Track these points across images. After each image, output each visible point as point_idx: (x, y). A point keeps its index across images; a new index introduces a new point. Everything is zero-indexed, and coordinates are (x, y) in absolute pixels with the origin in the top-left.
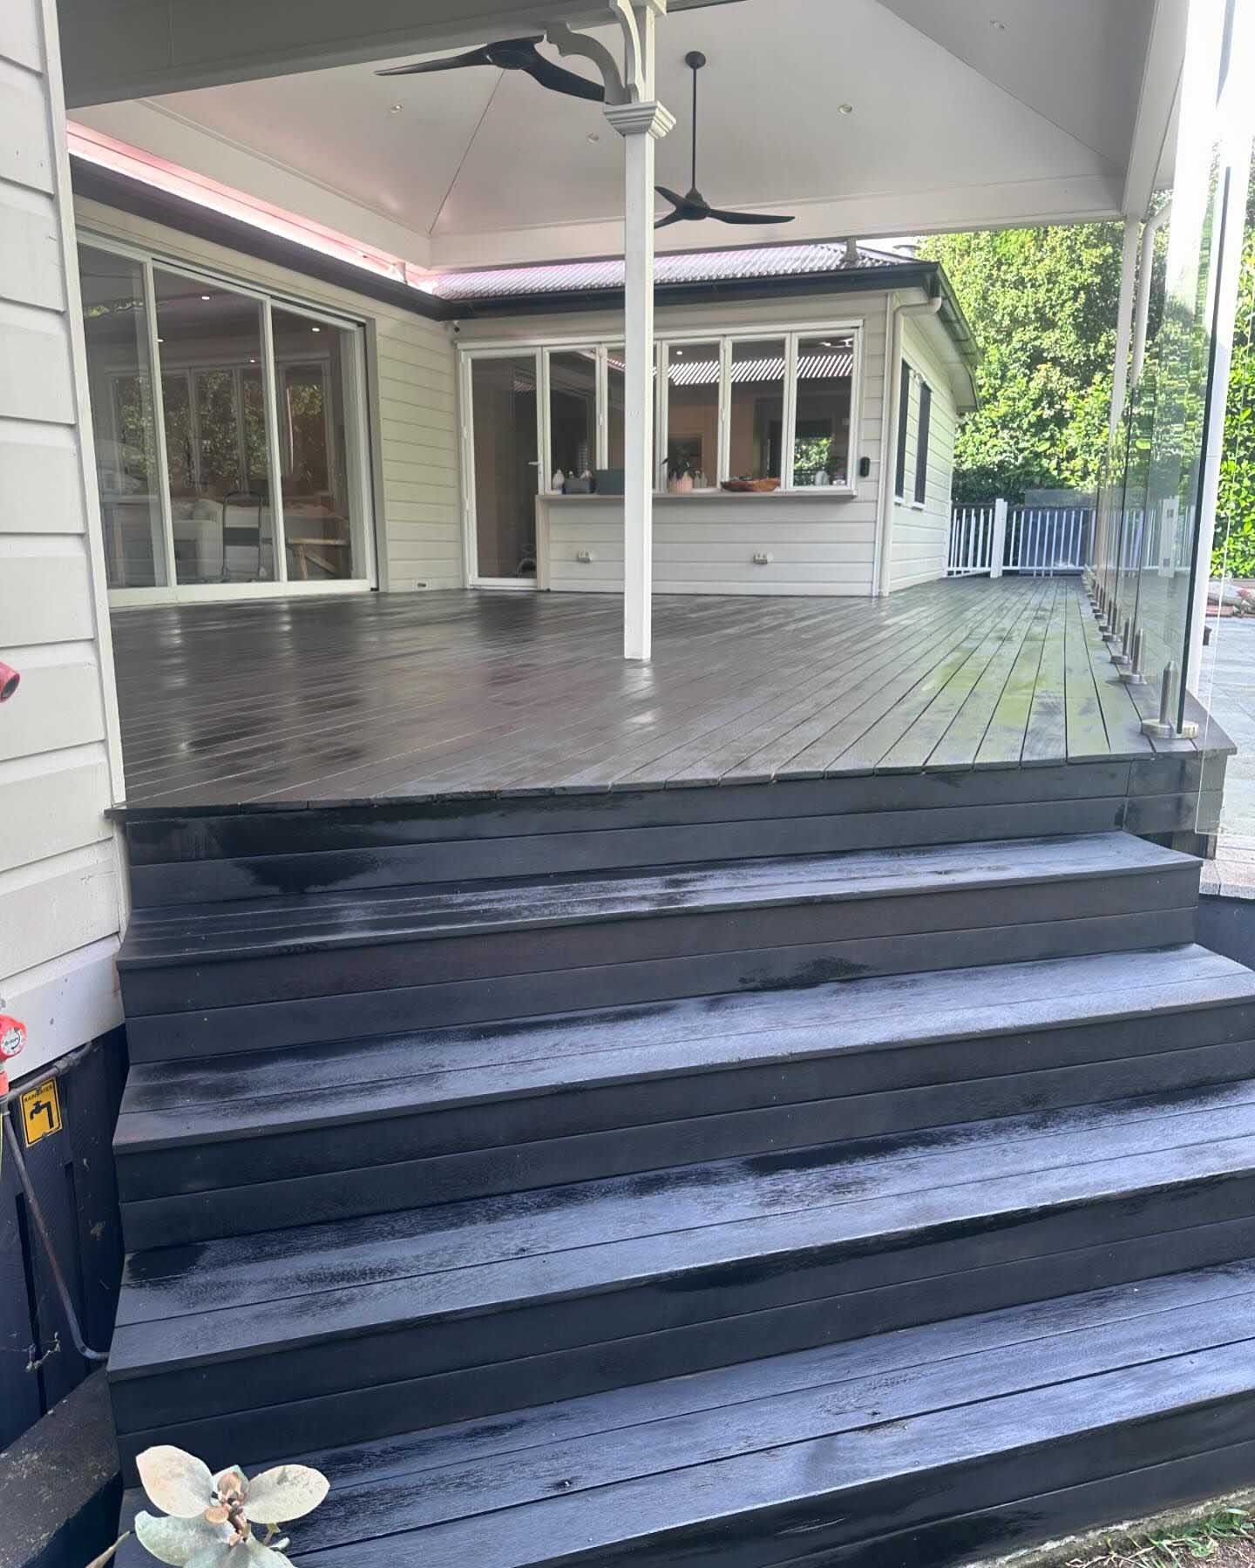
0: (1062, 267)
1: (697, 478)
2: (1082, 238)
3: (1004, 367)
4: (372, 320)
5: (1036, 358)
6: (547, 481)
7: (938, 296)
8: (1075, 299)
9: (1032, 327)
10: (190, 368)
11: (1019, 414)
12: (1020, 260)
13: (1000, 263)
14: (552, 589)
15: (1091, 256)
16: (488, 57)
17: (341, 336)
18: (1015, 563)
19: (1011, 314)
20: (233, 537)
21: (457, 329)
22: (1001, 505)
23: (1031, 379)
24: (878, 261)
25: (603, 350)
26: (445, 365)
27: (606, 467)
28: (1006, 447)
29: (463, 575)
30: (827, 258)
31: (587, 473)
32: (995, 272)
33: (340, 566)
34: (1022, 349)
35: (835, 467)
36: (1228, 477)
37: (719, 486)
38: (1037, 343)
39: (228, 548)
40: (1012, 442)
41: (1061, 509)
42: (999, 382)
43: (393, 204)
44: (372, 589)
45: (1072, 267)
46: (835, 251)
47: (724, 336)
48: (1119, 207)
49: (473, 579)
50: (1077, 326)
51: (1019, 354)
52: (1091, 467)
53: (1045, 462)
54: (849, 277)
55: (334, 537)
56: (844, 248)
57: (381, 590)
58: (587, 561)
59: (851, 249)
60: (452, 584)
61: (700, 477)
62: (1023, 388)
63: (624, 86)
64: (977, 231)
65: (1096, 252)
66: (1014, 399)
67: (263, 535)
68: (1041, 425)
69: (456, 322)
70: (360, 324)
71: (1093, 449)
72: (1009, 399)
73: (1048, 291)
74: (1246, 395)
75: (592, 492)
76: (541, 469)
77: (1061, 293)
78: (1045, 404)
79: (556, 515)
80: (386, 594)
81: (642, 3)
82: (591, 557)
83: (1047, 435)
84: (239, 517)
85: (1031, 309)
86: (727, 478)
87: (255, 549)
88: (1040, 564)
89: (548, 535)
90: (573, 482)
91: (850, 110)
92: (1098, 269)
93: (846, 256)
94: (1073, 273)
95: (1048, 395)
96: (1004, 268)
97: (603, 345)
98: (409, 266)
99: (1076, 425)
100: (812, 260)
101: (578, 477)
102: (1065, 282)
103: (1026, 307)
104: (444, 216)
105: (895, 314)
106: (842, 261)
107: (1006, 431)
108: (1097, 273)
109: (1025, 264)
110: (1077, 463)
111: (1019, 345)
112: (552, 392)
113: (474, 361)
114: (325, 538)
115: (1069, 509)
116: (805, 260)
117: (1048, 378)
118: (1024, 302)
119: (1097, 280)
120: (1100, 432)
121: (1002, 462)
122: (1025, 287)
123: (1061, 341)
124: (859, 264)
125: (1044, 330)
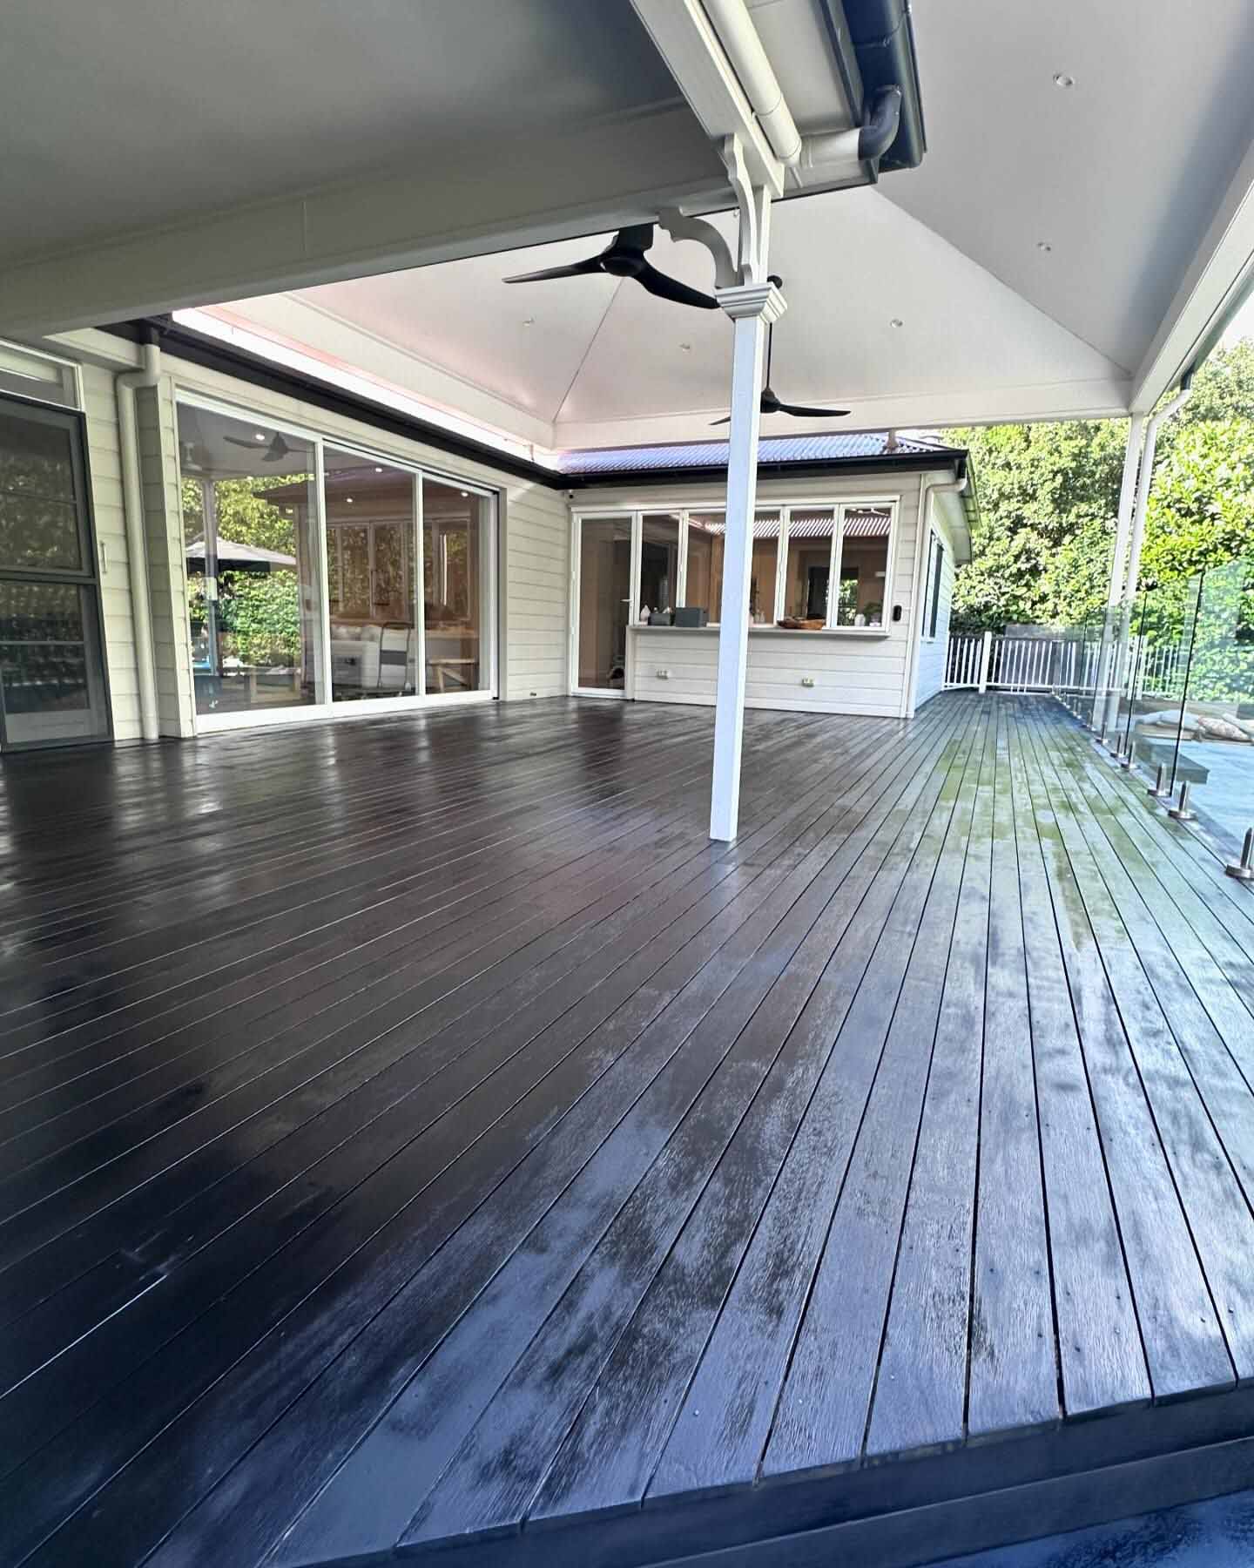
0: (1044, 454)
1: (757, 616)
2: (1062, 433)
3: (991, 529)
4: (504, 489)
5: (1018, 524)
6: (636, 614)
7: (963, 477)
8: (1053, 479)
9: (1015, 500)
10: (370, 522)
11: (1003, 567)
12: (1009, 448)
13: (990, 451)
14: (636, 698)
15: (1068, 447)
16: (602, 265)
17: (480, 502)
18: (996, 680)
19: (1000, 489)
20: (387, 657)
21: (571, 497)
22: (988, 636)
23: (1012, 540)
24: (915, 448)
25: (686, 514)
26: (562, 524)
27: (684, 606)
28: (992, 591)
29: (565, 685)
30: (872, 446)
31: (668, 609)
32: (987, 458)
33: (470, 682)
34: (1007, 517)
35: (872, 612)
36: (1171, 620)
37: (775, 623)
38: (1019, 512)
39: (383, 666)
40: (996, 587)
41: (1034, 640)
42: (987, 541)
43: (526, 399)
44: (494, 698)
45: (1052, 454)
46: (878, 440)
47: (784, 505)
48: (1127, 406)
49: (574, 688)
50: (1054, 501)
51: (1004, 520)
52: (1059, 609)
53: (1021, 603)
54: (891, 460)
55: (469, 657)
56: (886, 438)
57: (501, 699)
58: (665, 678)
59: (892, 438)
60: (558, 693)
61: (760, 614)
62: (1005, 549)
63: (736, 269)
64: (974, 426)
65: (1073, 443)
66: (999, 555)
67: (409, 656)
68: (1020, 574)
69: (571, 491)
70: (495, 493)
71: (1062, 595)
72: (995, 554)
73: (1032, 473)
74: (1191, 556)
75: (672, 624)
76: (631, 605)
77: (1042, 475)
78: (1023, 558)
79: (642, 640)
80: (504, 703)
81: (761, 183)
82: (669, 675)
83: (1023, 582)
84: (393, 640)
85: (1016, 486)
86: (782, 619)
87: (403, 667)
88: (1016, 682)
89: (635, 657)
90: (657, 617)
91: (901, 324)
92: (1075, 457)
93: (888, 443)
94: (1052, 459)
95: (1027, 552)
96: (995, 454)
97: (686, 511)
98: (536, 447)
99: (1047, 576)
100: (859, 447)
101: (661, 612)
102: (1046, 467)
103: (1012, 484)
104: (566, 409)
105: (927, 491)
106: (885, 448)
107: (992, 579)
108: (1074, 460)
109: (1011, 452)
110: (1049, 605)
111: (1005, 514)
112: (644, 543)
113: (583, 521)
114: (462, 658)
115: (1041, 641)
116: (852, 447)
117: (1028, 540)
118: (1010, 481)
119: (1073, 465)
120: (1068, 582)
121: (987, 602)
122: (1011, 469)
123: (1040, 511)
124: (898, 451)
125: (1026, 502)
